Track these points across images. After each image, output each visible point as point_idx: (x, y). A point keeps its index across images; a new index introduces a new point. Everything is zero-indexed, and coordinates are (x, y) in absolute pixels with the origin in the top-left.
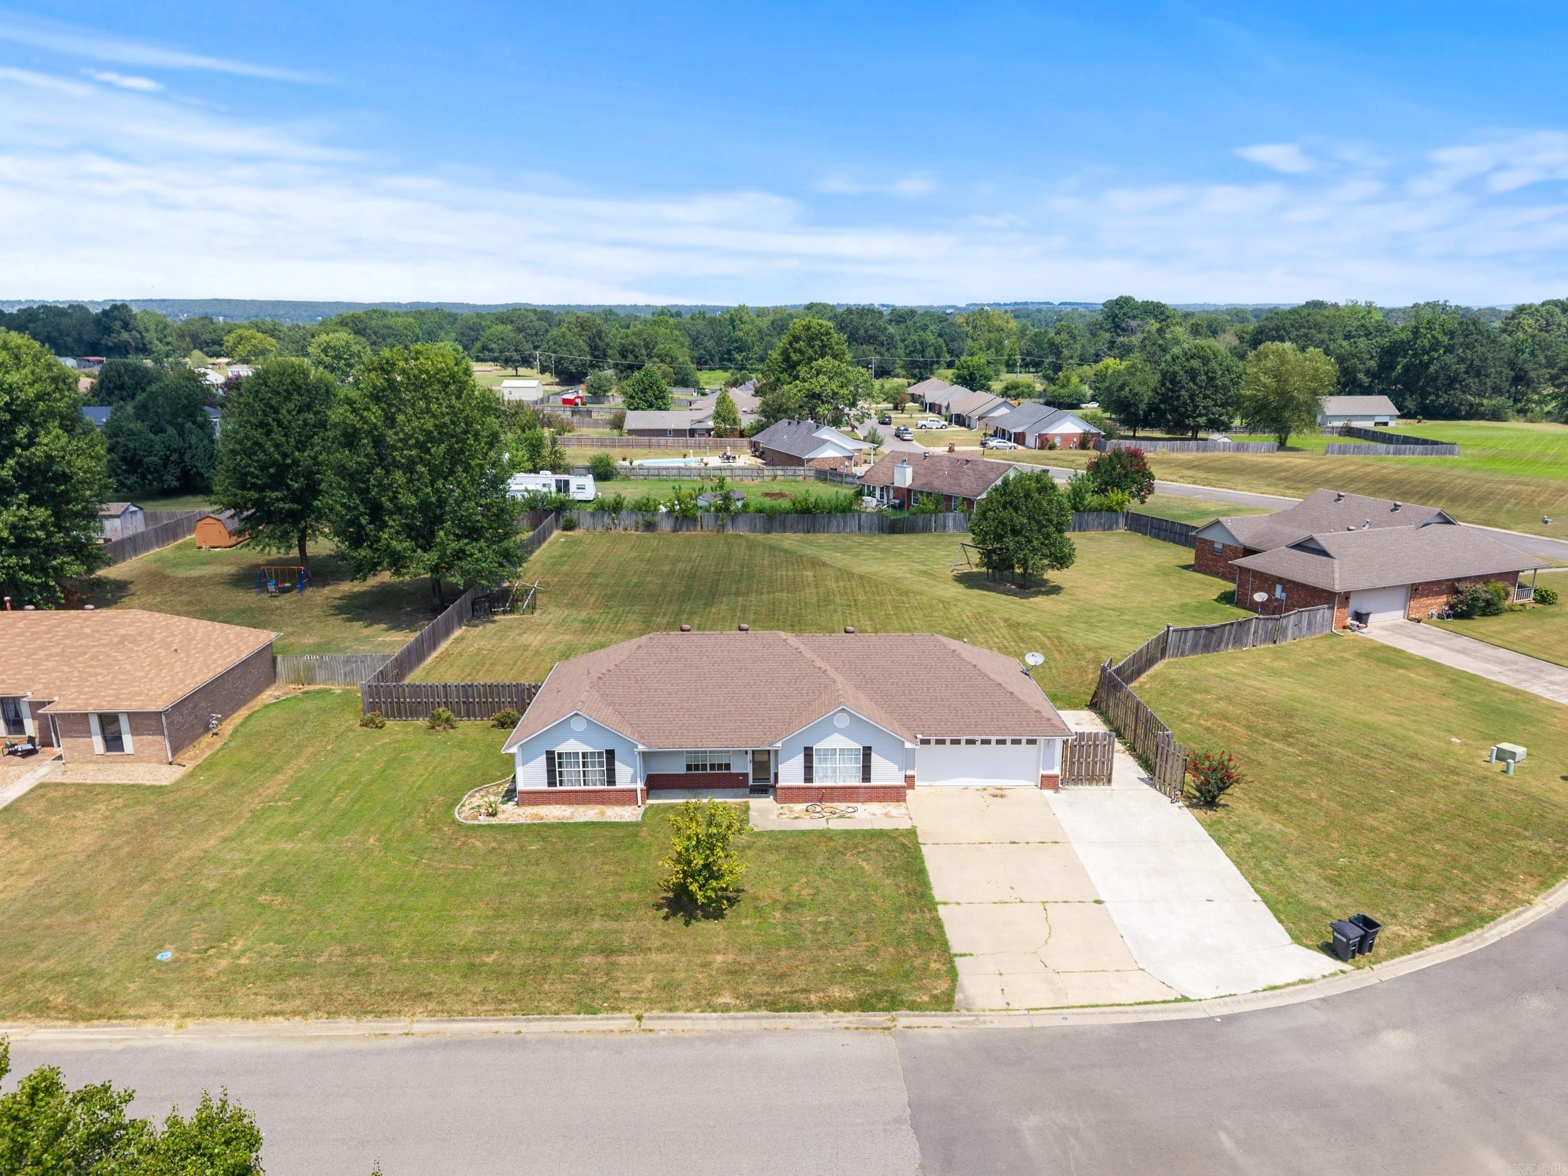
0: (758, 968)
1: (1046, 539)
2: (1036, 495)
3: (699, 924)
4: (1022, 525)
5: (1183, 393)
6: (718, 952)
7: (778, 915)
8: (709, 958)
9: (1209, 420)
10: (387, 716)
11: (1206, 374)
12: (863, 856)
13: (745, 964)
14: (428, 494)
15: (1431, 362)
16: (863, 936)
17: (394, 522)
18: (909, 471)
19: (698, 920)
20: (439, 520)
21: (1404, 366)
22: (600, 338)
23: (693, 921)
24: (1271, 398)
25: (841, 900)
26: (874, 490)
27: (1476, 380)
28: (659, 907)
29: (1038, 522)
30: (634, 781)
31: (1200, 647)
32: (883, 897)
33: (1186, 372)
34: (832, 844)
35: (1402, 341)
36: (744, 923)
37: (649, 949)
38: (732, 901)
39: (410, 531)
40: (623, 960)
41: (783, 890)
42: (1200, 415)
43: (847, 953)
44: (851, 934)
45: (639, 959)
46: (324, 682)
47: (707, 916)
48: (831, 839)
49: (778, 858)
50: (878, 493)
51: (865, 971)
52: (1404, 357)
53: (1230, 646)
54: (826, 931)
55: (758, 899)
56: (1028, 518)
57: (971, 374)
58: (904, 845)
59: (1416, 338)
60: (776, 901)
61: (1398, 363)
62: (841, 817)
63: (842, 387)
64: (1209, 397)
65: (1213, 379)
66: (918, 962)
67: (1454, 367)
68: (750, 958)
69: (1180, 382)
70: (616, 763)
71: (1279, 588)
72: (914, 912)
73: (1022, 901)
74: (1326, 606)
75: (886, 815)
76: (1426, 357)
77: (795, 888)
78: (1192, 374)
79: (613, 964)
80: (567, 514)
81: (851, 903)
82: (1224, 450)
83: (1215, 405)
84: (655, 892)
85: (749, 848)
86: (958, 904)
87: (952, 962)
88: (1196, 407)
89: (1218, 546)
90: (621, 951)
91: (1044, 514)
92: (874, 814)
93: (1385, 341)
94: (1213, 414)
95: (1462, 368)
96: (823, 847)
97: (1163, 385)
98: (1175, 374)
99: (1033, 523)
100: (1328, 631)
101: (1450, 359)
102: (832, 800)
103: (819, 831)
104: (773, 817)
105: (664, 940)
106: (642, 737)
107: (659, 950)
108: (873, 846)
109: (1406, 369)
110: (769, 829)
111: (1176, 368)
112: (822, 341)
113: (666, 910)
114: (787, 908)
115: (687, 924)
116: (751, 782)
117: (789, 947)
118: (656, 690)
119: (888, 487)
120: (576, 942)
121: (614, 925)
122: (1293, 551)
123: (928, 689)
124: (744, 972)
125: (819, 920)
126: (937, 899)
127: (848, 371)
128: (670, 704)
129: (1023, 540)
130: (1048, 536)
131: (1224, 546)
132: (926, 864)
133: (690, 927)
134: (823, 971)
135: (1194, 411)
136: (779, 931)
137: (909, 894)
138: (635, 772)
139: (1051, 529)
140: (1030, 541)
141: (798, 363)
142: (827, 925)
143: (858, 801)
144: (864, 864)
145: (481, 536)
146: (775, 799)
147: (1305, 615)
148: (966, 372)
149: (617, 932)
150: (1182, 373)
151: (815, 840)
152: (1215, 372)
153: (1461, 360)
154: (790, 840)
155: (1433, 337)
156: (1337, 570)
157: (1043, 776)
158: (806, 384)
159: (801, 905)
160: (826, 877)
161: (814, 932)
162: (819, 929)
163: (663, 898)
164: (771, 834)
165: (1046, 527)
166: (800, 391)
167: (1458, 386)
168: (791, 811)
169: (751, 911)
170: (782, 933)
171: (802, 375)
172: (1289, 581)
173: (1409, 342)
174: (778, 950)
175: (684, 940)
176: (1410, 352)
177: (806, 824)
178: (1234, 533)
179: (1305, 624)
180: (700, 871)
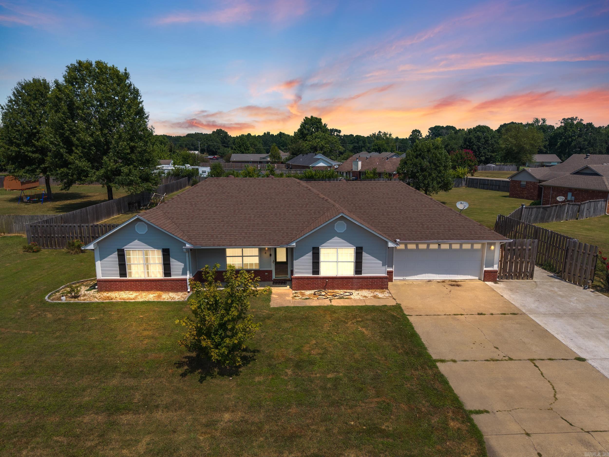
0: (267, 427)
1: (439, 173)
2: (433, 151)
3: (215, 381)
4: (427, 166)
5: (474, 146)
6: (227, 409)
7: (289, 372)
8: (216, 416)
9: (486, 158)
10: (43, 246)
11: (484, 138)
12: (362, 324)
13: (253, 423)
14: (98, 135)
15: (572, 141)
16: (372, 392)
17: (78, 151)
18: (360, 163)
19: (213, 376)
20: (106, 153)
21: (560, 144)
22: (226, 139)
23: (208, 378)
24: (514, 148)
25: (347, 358)
26: (343, 174)
27: (592, 148)
28: (180, 365)
29: (435, 164)
30: (184, 273)
31: (539, 219)
32: (385, 356)
33: (476, 137)
34: (336, 315)
35: (560, 133)
36: (257, 379)
37: (157, 407)
38: (246, 360)
39: (87, 156)
40: (125, 418)
41: (295, 350)
42: (482, 156)
43: (359, 410)
44: (361, 390)
45: (142, 418)
46: (18, 232)
47: (222, 374)
48: (334, 312)
49: (291, 325)
50: (345, 175)
51: (382, 431)
52: (560, 139)
53: (554, 219)
54: (335, 387)
55: (272, 357)
56: (430, 162)
57: (379, 148)
58: (393, 316)
59: (565, 132)
60: (288, 360)
61: (558, 142)
62: (340, 298)
63: (326, 144)
64: (486, 148)
65: (488, 140)
66: (435, 420)
67: (583, 143)
68: (261, 416)
69: (473, 142)
70: (171, 259)
71: (570, 194)
72: (417, 369)
73: (511, 359)
74: (603, 200)
75: (375, 297)
76: (570, 139)
77: (306, 348)
78: (478, 138)
79: (113, 423)
80: (194, 178)
81: (356, 361)
82: (493, 170)
83: (488, 152)
84: (181, 352)
85: (269, 318)
86: (454, 361)
87: (470, 420)
88: (480, 153)
89: (523, 183)
90: (127, 410)
91: (438, 160)
92: (365, 297)
93: (552, 134)
94: (488, 155)
95: (586, 143)
96: (328, 317)
97: (465, 144)
98: (470, 139)
99: (432, 165)
100: (603, 214)
101: (581, 140)
102: (333, 288)
103: (324, 307)
104: (290, 298)
105: (175, 397)
106: (190, 239)
107: (167, 407)
108: (369, 317)
109: (562, 144)
110: (285, 305)
111: (471, 136)
112: (317, 125)
113: (186, 367)
114: (298, 365)
115: (202, 380)
116: (274, 277)
117: (300, 404)
118: (205, 210)
119: (349, 172)
120: (87, 399)
121: (131, 382)
122: (575, 175)
123: (400, 212)
124: (251, 432)
125: (329, 376)
126: (434, 357)
127: (329, 137)
128: (214, 219)
129: (427, 174)
130: (440, 172)
131: (527, 182)
132: (415, 329)
133: (205, 383)
134: (335, 431)
135: (479, 155)
136: (291, 387)
137: (407, 354)
138: (185, 266)
139: (442, 168)
140: (430, 175)
141: (307, 134)
142: (336, 382)
143: (352, 289)
144: (364, 330)
145: (131, 164)
146: (291, 287)
147: (592, 204)
148: (377, 147)
149: (132, 388)
150: (474, 138)
151: (322, 313)
152: (488, 138)
153: (585, 140)
154: (302, 313)
155: (573, 131)
156: (606, 181)
157: (485, 271)
158: (310, 143)
159: (312, 363)
160: (333, 340)
161: (324, 388)
162: (329, 385)
163: (186, 357)
164: (287, 309)
165: (439, 167)
166: (308, 145)
167: (584, 151)
168: (303, 294)
169: (265, 369)
170: (293, 389)
171: (308, 139)
172: (576, 190)
173: (563, 133)
174: (289, 407)
175: (195, 397)
176: (563, 137)
177: (315, 303)
178: (533, 175)
179: (592, 209)
180: (217, 330)
